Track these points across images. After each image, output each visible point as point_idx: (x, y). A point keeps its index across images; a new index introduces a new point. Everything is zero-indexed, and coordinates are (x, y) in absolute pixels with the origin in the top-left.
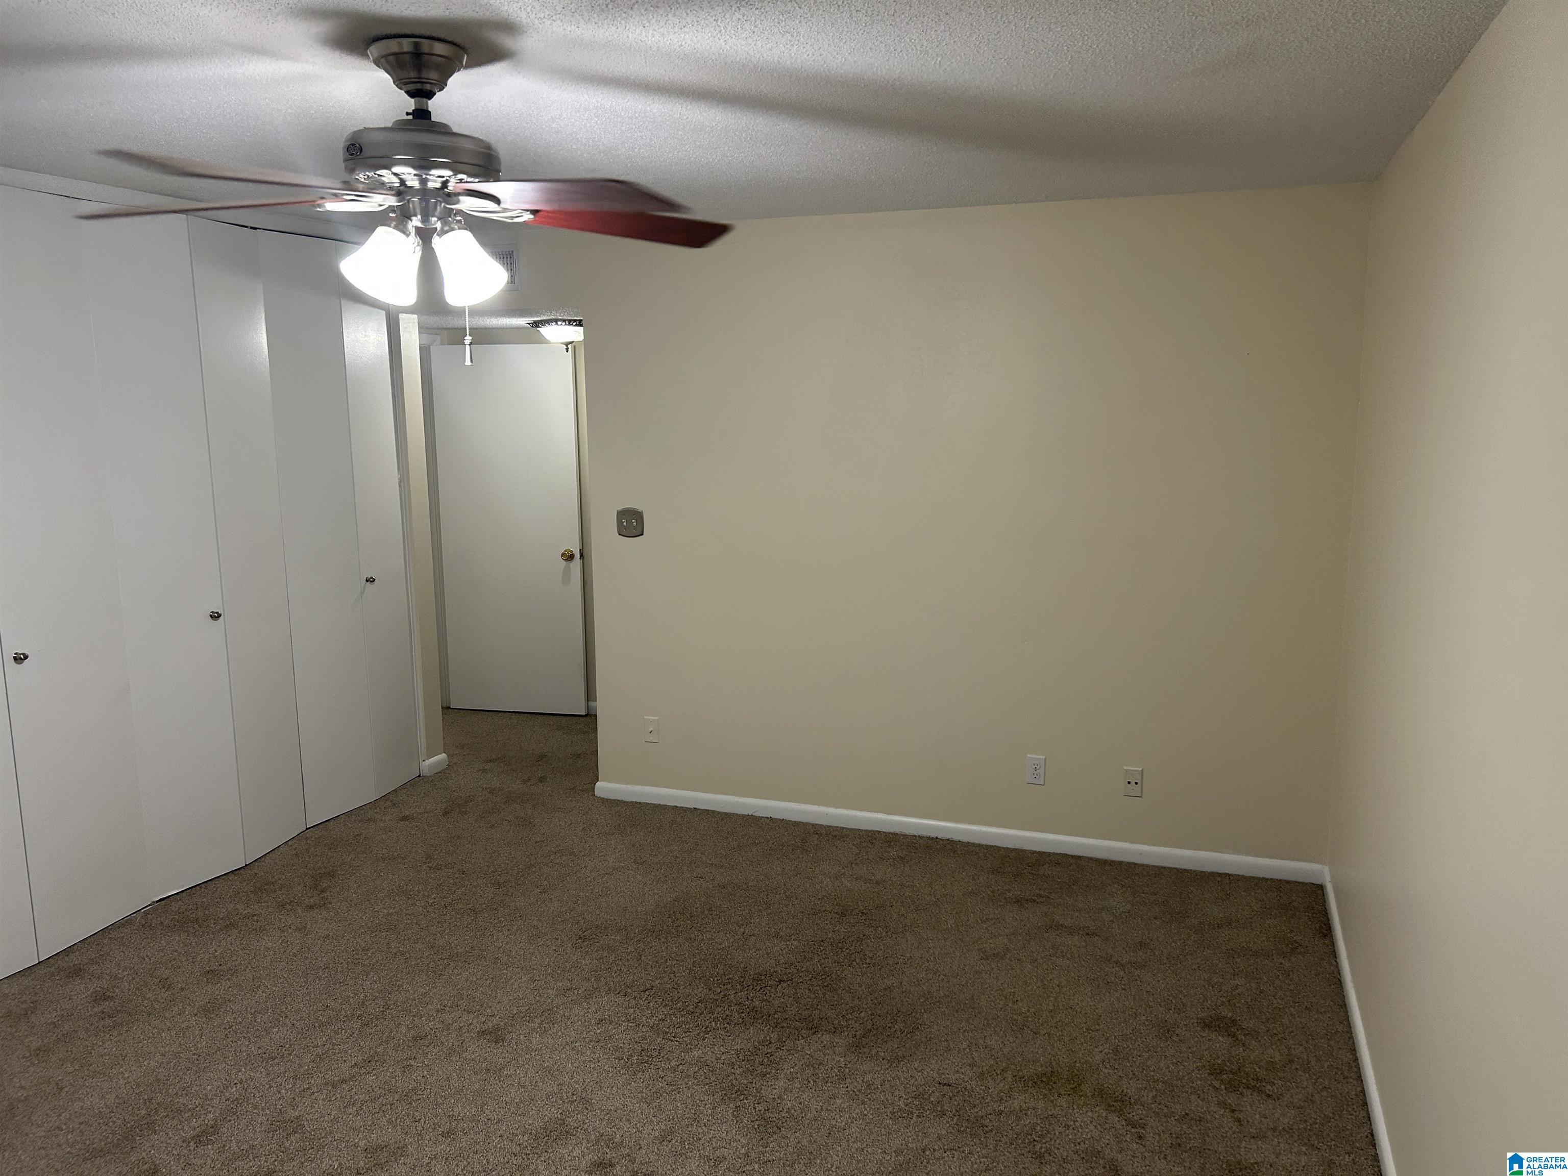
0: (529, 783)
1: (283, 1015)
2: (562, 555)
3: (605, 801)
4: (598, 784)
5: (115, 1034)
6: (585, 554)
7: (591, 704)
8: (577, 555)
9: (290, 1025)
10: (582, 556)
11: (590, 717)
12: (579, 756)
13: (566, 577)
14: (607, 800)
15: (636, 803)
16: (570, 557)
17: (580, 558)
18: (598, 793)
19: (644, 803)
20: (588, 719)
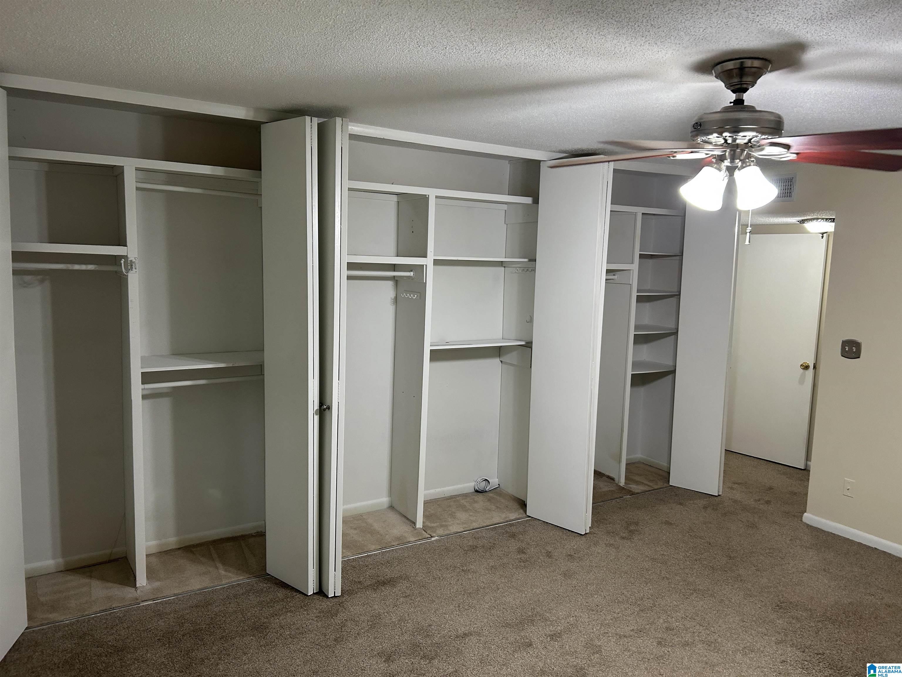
0: (759, 503)
1: (600, 590)
2: (801, 365)
3: (808, 526)
4: (805, 514)
5: (524, 571)
6: (817, 367)
7: (809, 463)
8: (812, 367)
9: (603, 597)
10: (815, 367)
11: (806, 470)
12: (795, 494)
13: (802, 381)
14: (811, 526)
15: (831, 533)
16: (806, 367)
17: (813, 369)
18: (804, 520)
19: (838, 535)
20: (805, 472)
